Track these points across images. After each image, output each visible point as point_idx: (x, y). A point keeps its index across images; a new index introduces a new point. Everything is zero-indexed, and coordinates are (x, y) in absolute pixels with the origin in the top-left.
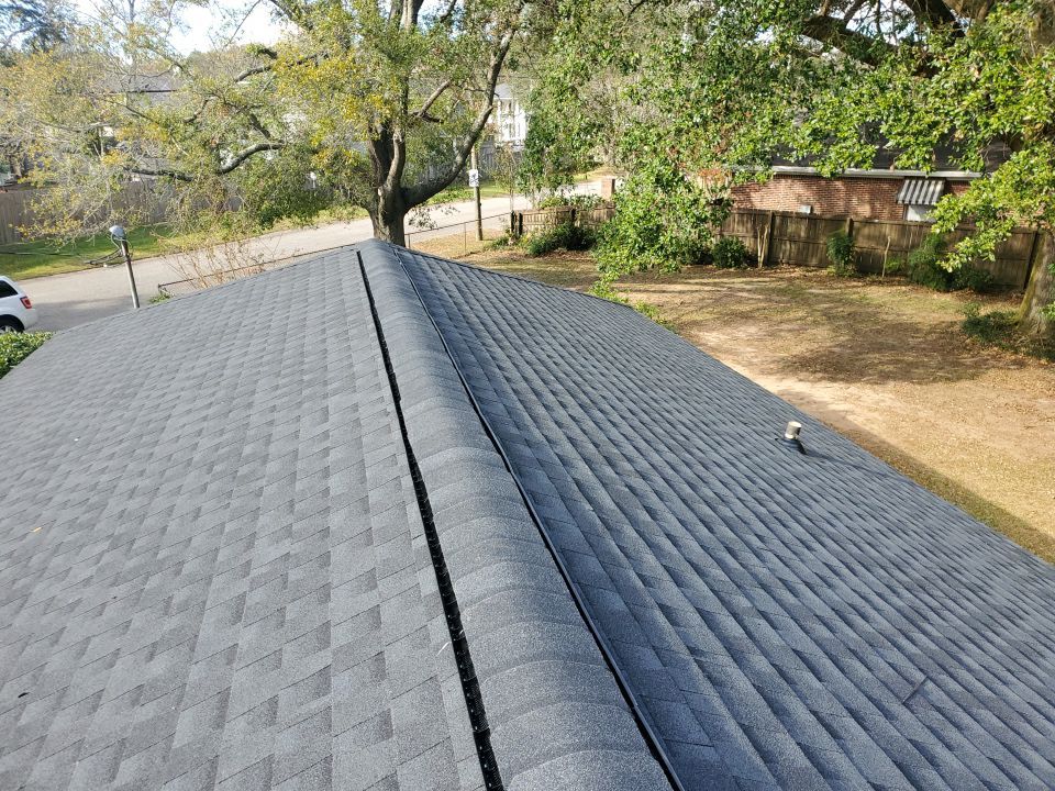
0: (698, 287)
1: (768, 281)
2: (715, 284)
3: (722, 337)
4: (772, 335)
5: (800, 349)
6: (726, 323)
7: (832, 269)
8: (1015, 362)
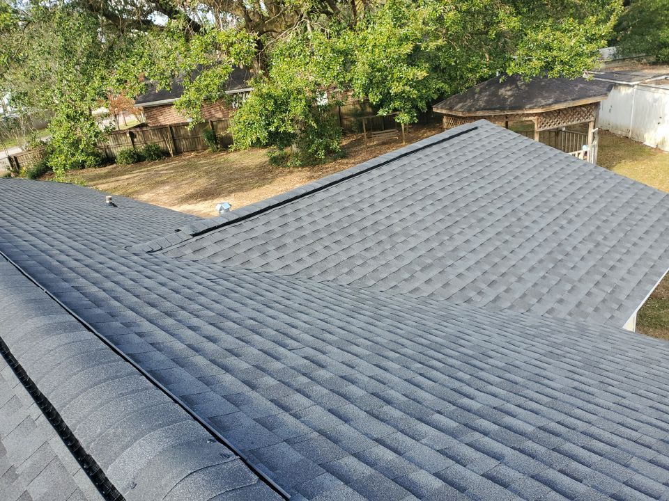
0: (138, 174)
1: (177, 162)
2: (148, 171)
3: (151, 195)
4: (177, 188)
5: (190, 191)
6: (153, 188)
7: (210, 149)
8: (289, 172)
